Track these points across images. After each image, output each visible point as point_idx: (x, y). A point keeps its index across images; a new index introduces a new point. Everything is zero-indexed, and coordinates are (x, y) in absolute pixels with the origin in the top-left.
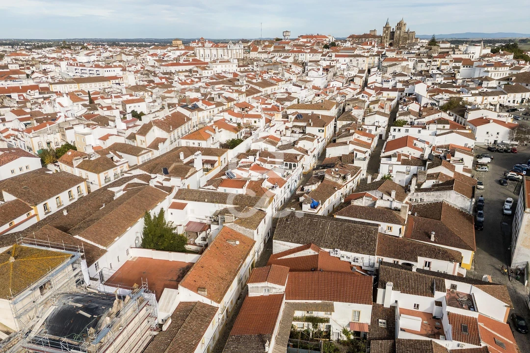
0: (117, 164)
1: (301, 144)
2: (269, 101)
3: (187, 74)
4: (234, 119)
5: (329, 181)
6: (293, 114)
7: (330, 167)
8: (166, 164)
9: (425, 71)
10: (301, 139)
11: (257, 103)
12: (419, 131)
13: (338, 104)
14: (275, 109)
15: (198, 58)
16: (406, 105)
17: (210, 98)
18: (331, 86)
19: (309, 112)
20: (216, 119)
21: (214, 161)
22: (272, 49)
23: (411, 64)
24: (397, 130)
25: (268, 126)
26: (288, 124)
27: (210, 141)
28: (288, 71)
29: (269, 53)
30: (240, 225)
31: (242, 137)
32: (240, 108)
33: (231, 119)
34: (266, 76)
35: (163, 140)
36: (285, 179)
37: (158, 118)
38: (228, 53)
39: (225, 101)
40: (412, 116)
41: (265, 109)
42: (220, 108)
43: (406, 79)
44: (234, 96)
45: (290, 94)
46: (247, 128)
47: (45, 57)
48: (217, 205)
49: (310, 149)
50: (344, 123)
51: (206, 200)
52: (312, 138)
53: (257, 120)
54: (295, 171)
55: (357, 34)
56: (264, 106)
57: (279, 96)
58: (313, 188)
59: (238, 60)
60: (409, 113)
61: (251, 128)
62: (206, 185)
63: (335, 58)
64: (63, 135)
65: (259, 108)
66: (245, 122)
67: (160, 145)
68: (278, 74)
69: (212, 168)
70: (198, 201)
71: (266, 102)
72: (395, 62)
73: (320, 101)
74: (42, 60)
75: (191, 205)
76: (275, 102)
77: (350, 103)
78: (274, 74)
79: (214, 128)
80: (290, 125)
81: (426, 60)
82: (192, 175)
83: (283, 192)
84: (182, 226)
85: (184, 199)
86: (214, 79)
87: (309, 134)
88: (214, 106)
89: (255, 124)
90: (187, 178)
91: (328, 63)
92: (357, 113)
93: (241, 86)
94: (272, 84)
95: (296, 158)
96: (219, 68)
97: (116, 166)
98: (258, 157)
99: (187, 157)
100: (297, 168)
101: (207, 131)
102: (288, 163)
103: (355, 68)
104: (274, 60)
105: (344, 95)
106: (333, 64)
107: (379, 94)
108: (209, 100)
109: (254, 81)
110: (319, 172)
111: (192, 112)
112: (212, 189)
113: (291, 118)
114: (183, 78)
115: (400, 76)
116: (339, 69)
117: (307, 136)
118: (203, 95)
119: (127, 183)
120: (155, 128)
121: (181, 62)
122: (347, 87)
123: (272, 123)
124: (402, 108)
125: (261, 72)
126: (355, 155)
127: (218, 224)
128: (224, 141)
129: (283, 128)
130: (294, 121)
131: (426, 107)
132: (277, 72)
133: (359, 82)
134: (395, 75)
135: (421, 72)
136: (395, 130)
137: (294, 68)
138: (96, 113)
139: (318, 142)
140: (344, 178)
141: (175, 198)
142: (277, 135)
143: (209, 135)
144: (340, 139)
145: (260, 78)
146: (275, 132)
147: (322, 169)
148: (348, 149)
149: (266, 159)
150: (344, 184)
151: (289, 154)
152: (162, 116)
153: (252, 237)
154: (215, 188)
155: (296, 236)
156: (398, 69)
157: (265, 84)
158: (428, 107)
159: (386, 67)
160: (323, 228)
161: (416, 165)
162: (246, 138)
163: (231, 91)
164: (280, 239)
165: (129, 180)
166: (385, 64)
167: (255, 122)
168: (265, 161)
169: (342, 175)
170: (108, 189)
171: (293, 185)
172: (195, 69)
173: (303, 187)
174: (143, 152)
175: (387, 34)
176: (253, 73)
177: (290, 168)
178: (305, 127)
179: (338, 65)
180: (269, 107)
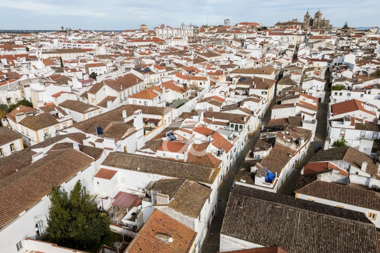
0: (59, 121)
1: (246, 105)
2: (214, 67)
3: (147, 48)
4: (181, 81)
5: (280, 146)
6: (237, 77)
7: (280, 130)
8: (104, 122)
9: (346, 47)
10: (245, 100)
11: (203, 67)
12: (362, 95)
13: (276, 71)
14: (219, 73)
15: (157, 37)
16: (339, 72)
17: (162, 64)
18: (267, 57)
19: (252, 76)
20: (165, 80)
21: (158, 119)
22: (216, 30)
23: (333, 41)
24: (338, 94)
25: (213, 88)
26: (231, 86)
27: (157, 100)
28: (229, 46)
29: (214, 33)
30: (176, 210)
31: (188, 97)
32: (187, 71)
33: (178, 81)
34: (211, 49)
35: (113, 99)
36: (232, 142)
37: (110, 78)
38: (181, 33)
39: (175, 66)
40: (347, 82)
41: (210, 74)
42: (170, 72)
43: (331, 52)
44: (183, 62)
45: (232, 62)
46: (193, 89)
47: (46, 37)
48: (151, 175)
49: (255, 110)
50: (284, 86)
51: (139, 169)
52: (257, 99)
53: (202, 82)
54: (242, 133)
55: (281, 22)
56: (209, 71)
57: (222, 63)
58: (264, 154)
59: (189, 38)
60: (343, 79)
61: (197, 89)
62: (143, 148)
63: (269, 36)
64: (23, 92)
65: (205, 72)
66: (191, 83)
67: (109, 103)
68: (221, 47)
69: (155, 127)
70: (130, 169)
71: (211, 67)
72: (319, 40)
73: (261, 67)
74: (43, 39)
75: (121, 173)
76: (219, 68)
77: (288, 69)
78: (218, 47)
79: (161, 88)
80: (233, 87)
81: (346, 38)
82: (130, 135)
83: (229, 157)
84: (109, 199)
85: (114, 166)
86: (168, 51)
87: (254, 95)
88: (165, 70)
89: (201, 86)
90: (123, 139)
91: (262, 40)
92: (296, 78)
93: (190, 55)
94: (216, 55)
95: (243, 119)
96: (173, 44)
97: (58, 123)
98: (202, 117)
99: (130, 116)
100: (244, 129)
101: (154, 91)
102: (234, 124)
103: (286, 44)
104: (218, 37)
105: (280, 64)
106: (267, 40)
107: (311, 63)
108: (161, 65)
109: (201, 52)
110: (268, 135)
111: (143, 74)
112: (150, 153)
113: (235, 81)
114: (143, 50)
115: (325, 50)
116: (272, 45)
117: (252, 97)
118: (156, 62)
119: (55, 144)
120: (106, 87)
121: (145, 39)
122: (281, 58)
123: (217, 85)
124: (336, 75)
125: (207, 46)
126: (302, 117)
127: (150, 201)
128: (170, 101)
129: (227, 89)
130: (237, 83)
131: (358, 74)
132: (220, 46)
133: (290, 54)
134: (321, 49)
135: (343, 47)
136: (336, 94)
137: (234, 43)
138: (62, 74)
139: (263, 104)
140: (297, 142)
141: (103, 164)
142: (222, 96)
143: (156, 95)
144: (285, 101)
145: (206, 50)
146: (220, 93)
147: (269, 131)
148: (295, 111)
149: (210, 119)
150: (298, 150)
151: (235, 115)
152: (114, 76)
153: (192, 228)
154: (152, 152)
155: (253, 230)
156: (323, 45)
157: (210, 54)
158: (360, 74)
159: (313, 43)
160: (291, 220)
161: (371, 130)
162: (191, 98)
163: (181, 58)
164: (230, 233)
165: (60, 140)
166: (311, 41)
167: (201, 84)
168: (210, 122)
169: (294, 139)
170: (32, 150)
171: (239, 148)
172: (154, 44)
173: (252, 152)
174: (89, 110)
175: (307, 21)
176: (200, 47)
177: (236, 129)
178: (249, 89)
179: (271, 42)
180: (214, 71)
